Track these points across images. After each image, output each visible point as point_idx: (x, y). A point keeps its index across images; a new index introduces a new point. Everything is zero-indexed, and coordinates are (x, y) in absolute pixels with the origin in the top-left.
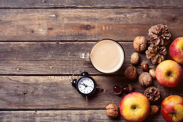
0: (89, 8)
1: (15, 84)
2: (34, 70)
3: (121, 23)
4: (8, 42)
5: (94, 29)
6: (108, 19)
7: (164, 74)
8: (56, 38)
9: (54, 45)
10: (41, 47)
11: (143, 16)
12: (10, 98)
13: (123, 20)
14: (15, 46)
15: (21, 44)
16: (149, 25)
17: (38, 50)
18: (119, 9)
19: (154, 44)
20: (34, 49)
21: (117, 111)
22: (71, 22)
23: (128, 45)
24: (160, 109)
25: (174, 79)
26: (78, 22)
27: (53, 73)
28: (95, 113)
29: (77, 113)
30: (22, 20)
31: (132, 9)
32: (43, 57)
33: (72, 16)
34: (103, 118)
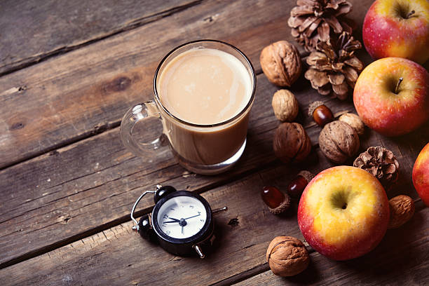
0: (103, 38)
2: (15, 246)
5: (139, 83)
6: (166, 44)
7: (378, 92)
8: (44, 142)
9: (45, 163)
10: (11, 180)
11: (258, 4)
17: (4, 191)
22: (67, 89)
25: (413, 93)
26: (87, 81)
32: (28, 204)
33: (64, 73)
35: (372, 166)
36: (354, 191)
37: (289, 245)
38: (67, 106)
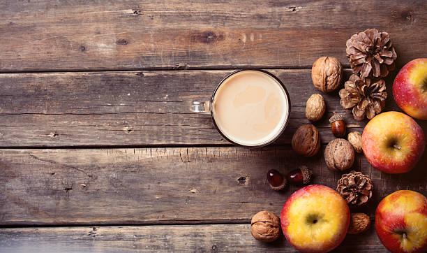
1: (46, 167)
2: (87, 137)
3: (285, 26)
4: (28, 74)
5: (222, 42)
7: (380, 144)
8: (137, 62)
9: (131, 80)
10: (103, 83)
11: (334, 10)
12: (35, 198)
13: (287, 19)
14: (44, 82)
15: (56, 77)
16: (347, 30)
17: (95, 90)
19: (359, 74)
20: (86, 88)
21: (276, 227)
22: (169, 26)
23: (299, 78)
24: (372, 221)
25: (404, 156)
26: (184, 25)
27: (131, 143)
28: (226, 231)
29: (185, 232)
30: (60, 23)
32: (108, 107)
33: (171, 11)
34: (245, 243)
35: (351, 191)
36: (325, 218)
37: (268, 226)
38: (163, 40)
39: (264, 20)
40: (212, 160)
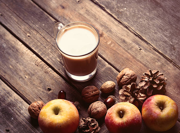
0: (115, 18)
2: (12, 25)
3: (130, 52)
6: (121, 39)
8: (59, 17)
9: (50, 21)
10: (39, 14)
11: (156, 63)
13: (134, 50)
18: (140, 40)
22: (86, 15)
26: (92, 20)
27: (24, 41)
28: (21, 102)
29: (6, 89)
31: (152, 49)
32: (31, 22)
33: (92, 12)
34: (23, 113)
37: (38, 105)
39: (124, 43)
40: (46, 72)
